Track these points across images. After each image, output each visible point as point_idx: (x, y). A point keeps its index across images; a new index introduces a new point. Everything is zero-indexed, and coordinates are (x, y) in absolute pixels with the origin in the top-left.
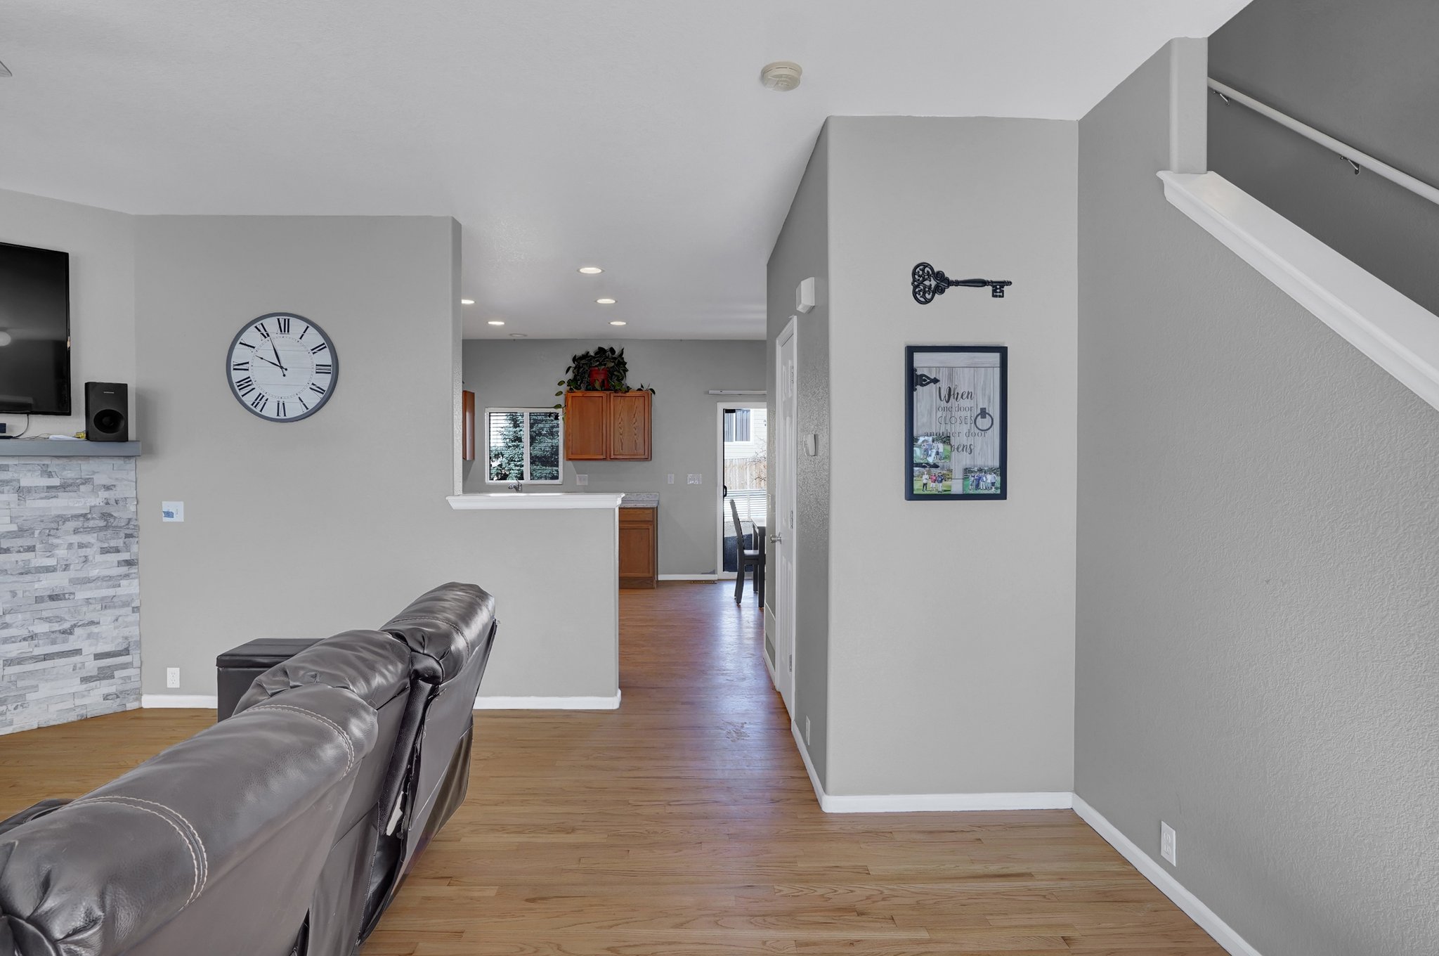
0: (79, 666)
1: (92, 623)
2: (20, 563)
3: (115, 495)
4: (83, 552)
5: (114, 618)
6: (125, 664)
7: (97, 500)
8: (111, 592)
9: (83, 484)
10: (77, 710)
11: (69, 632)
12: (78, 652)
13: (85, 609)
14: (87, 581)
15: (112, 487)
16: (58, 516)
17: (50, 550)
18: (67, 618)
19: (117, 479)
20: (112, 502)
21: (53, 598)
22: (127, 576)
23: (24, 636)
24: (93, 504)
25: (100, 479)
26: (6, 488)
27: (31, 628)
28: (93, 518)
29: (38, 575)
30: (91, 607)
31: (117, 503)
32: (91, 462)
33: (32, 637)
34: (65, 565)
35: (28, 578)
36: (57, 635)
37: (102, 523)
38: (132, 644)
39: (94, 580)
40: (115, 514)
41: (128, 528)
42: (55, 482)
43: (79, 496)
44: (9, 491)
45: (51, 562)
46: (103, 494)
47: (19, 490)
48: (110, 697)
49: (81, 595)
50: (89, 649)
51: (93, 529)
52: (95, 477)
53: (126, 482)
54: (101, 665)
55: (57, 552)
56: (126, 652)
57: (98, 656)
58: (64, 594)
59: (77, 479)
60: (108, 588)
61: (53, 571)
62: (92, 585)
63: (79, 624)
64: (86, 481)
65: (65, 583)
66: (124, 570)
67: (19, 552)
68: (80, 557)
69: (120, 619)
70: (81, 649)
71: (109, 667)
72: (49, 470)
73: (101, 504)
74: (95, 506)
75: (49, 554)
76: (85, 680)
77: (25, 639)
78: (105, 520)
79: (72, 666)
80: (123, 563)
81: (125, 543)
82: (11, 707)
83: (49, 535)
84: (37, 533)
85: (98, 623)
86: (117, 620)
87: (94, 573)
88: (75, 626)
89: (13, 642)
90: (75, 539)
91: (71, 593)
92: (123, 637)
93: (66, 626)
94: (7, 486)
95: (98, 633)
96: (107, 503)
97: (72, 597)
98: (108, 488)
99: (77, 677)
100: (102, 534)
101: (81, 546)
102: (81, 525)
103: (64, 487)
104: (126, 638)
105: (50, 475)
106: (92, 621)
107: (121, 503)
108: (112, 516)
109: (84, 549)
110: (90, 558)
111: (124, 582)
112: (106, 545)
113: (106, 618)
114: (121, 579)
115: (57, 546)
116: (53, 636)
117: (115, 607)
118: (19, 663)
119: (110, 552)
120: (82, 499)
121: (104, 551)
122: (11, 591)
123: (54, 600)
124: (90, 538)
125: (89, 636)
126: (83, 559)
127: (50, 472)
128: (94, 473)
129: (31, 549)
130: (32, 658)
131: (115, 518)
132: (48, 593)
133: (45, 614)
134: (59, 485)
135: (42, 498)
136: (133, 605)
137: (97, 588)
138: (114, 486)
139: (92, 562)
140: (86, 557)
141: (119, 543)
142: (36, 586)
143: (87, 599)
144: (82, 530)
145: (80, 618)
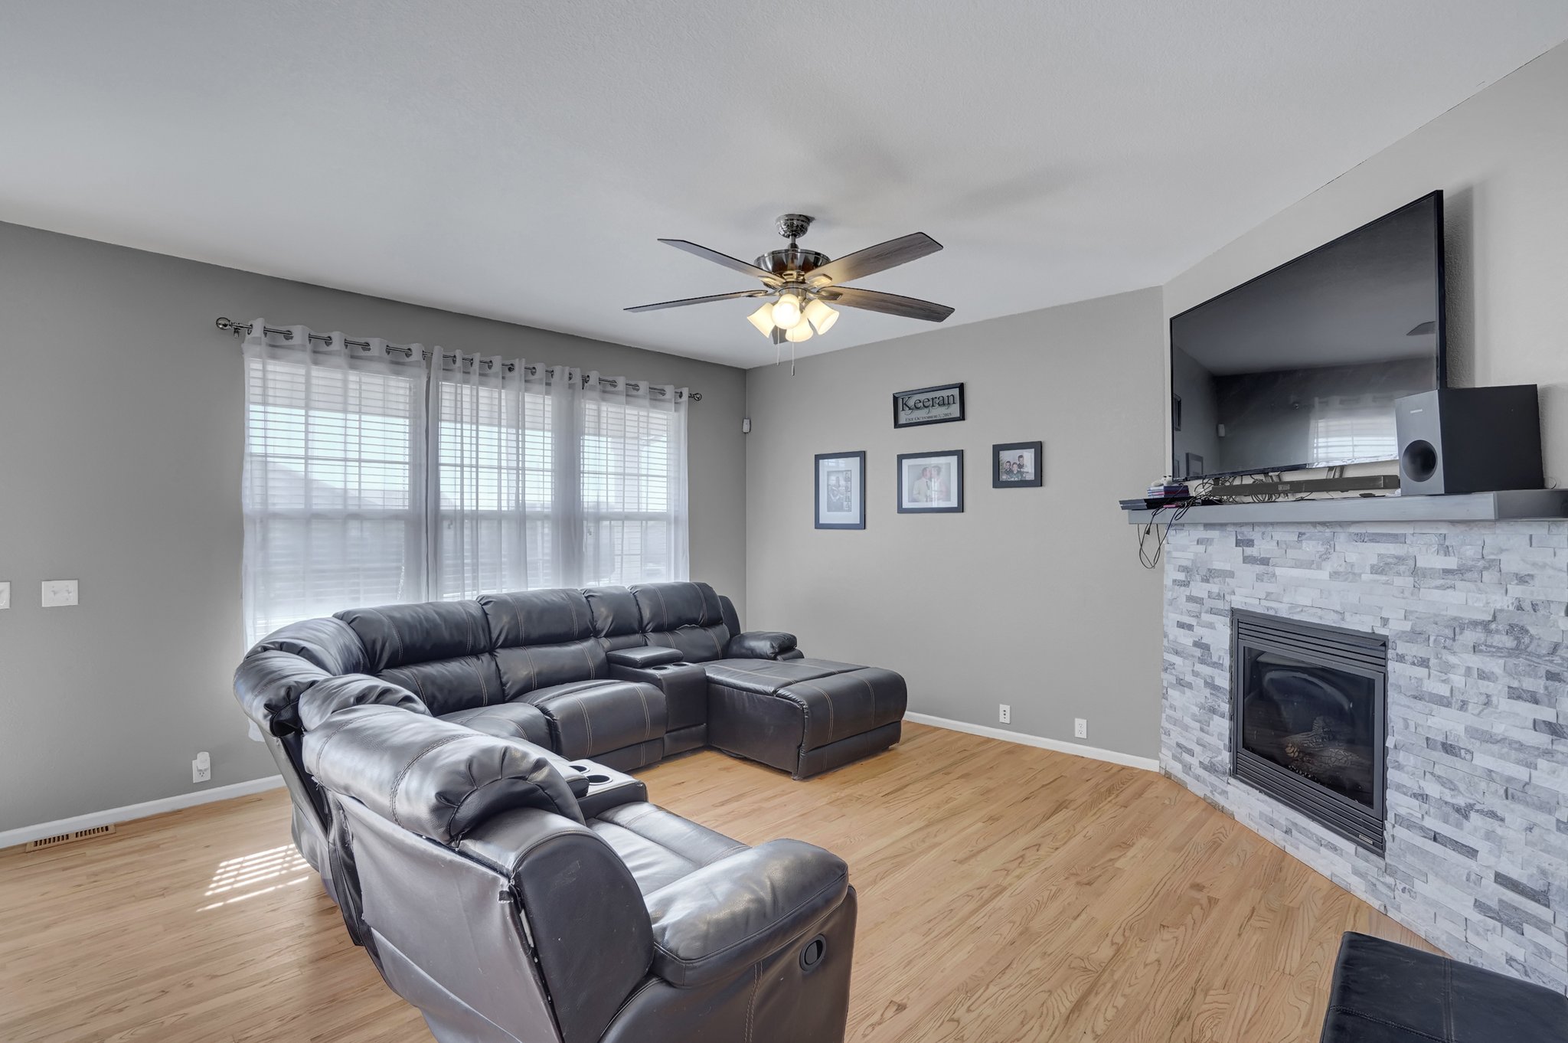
0: (1473, 877)
1: (1493, 815)
2: (1412, 681)
3: (1532, 593)
4: (1486, 686)
5: (1525, 824)
6: (1541, 921)
7: (1502, 602)
8: (1521, 773)
9: (1485, 568)
10: (1471, 951)
11: (1464, 812)
12: (1472, 853)
13: (1483, 785)
14: (1488, 738)
15: (1527, 578)
16: (1455, 619)
17: (1447, 668)
18: (1462, 789)
19: (1534, 564)
20: (1527, 606)
21: (1448, 749)
22: (1548, 753)
23: (1415, 791)
24: (1498, 607)
25: (1512, 563)
26: (1402, 568)
27: (1422, 783)
28: (1497, 631)
29: (1430, 704)
30: (1493, 786)
31: (1535, 610)
32: (1498, 531)
33: (1423, 797)
34: (1462, 701)
35: (1419, 705)
36: (1449, 810)
37: (1509, 642)
38: (1553, 889)
39: (1498, 742)
40: (1532, 631)
41: (1551, 662)
42: (1452, 563)
43: (1479, 589)
44: (1404, 572)
45: (1444, 690)
46: (1516, 590)
47: (1414, 571)
48: (1514, 964)
49: (1483, 760)
50: (1488, 860)
51: (1496, 651)
52: (1503, 557)
53: (1550, 572)
54: (1504, 898)
55: (1452, 676)
56: (1540, 897)
57: (1501, 879)
58: (1460, 748)
59: (1478, 560)
60: (1518, 764)
61: (1447, 706)
62: (1495, 748)
63: (1477, 807)
64: (1492, 565)
65: (1460, 730)
66: (1543, 739)
67: (1413, 664)
68: (1481, 694)
69: (1536, 831)
70: (1478, 851)
71: (1516, 909)
72: (1447, 543)
73: (1511, 608)
74: (1501, 611)
75: (1444, 677)
76: (1479, 905)
77: (1415, 796)
78: (1517, 638)
79: (1467, 871)
80: (1543, 726)
81: (1546, 688)
82: (1400, 887)
83: (1445, 647)
84: (1432, 639)
85: (1502, 820)
86: (1530, 830)
87: (1500, 729)
88: (1471, 807)
89: (1405, 794)
90: (1475, 661)
91: (1468, 751)
92: (1538, 867)
93: (1461, 801)
94: (1403, 564)
95: (1501, 838)
96: (1520, 608)
97: (1468, 757)
98: (1522, 580)
99: (1471, 894)
100: (1512, 661)
101: (1483, 675)
102: (1483, 639)
103: (1461, 572)
104: (1544, 873)
105: (1447, 553)
106: (1493, 812)
107: (1542, 612)
108: (1527, 631)
109: (1486, 683)
110: (1494, 699)
111: (1542, 763)
112: (1515, 684)
113: (1516, 816)
114: (1538, 756)
115: (1453, 666)
116: (1446, 809)
117: (1527, 804)
118: (1408, 828)
119: (1522, 699)
120: (1483, 596)
121: (1515, 694)
122: (1403, 718)
123: (1447, 752)
124: (1495, 665)
125: (1489, 836)
126: (1483, 699)
127: (1447, 547)
128: (1502, 551)
129: (1424, 663)
130: (1422, 828)
131: (1532, 637)
132: (1440, 738)
133: (1438, 771)
134: (1456, 568)
135: (1437, 588)
136: (1558, 815)
137: (1502, 757)
138: (1532, 576)
139: (1496, 707)
140: (1488, 696)
141: (1537, 685)
142: (1429, 723)
143: (1491, 771)
144: (1483, 648)
145: (1479, 797)
